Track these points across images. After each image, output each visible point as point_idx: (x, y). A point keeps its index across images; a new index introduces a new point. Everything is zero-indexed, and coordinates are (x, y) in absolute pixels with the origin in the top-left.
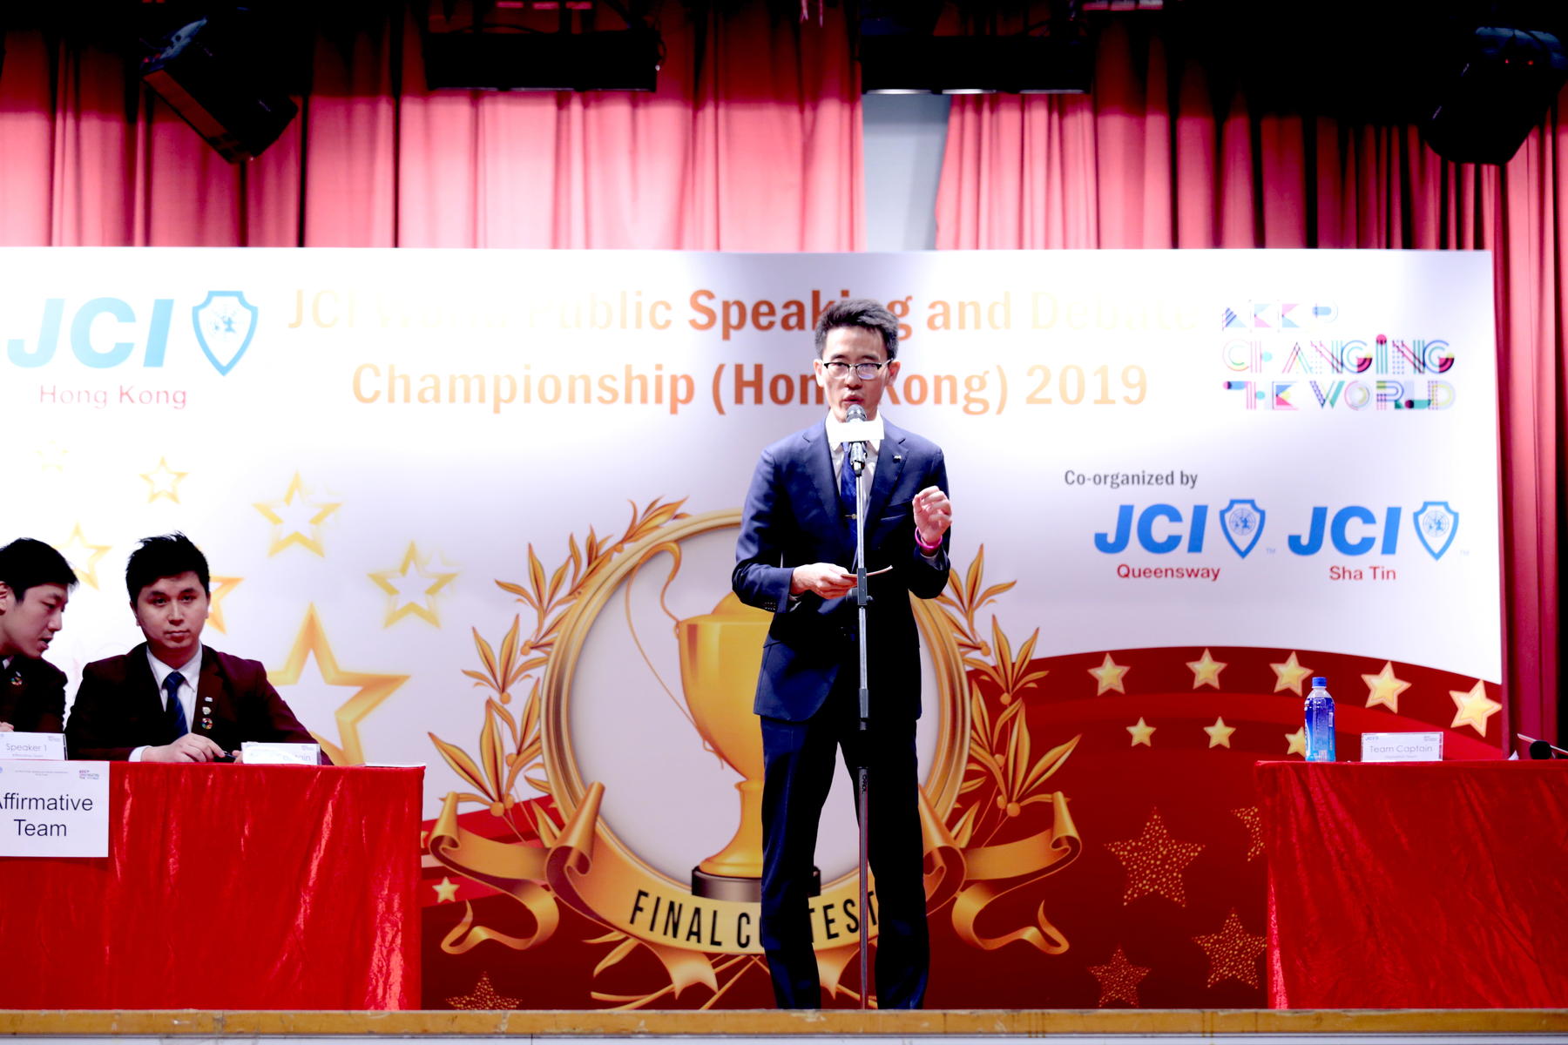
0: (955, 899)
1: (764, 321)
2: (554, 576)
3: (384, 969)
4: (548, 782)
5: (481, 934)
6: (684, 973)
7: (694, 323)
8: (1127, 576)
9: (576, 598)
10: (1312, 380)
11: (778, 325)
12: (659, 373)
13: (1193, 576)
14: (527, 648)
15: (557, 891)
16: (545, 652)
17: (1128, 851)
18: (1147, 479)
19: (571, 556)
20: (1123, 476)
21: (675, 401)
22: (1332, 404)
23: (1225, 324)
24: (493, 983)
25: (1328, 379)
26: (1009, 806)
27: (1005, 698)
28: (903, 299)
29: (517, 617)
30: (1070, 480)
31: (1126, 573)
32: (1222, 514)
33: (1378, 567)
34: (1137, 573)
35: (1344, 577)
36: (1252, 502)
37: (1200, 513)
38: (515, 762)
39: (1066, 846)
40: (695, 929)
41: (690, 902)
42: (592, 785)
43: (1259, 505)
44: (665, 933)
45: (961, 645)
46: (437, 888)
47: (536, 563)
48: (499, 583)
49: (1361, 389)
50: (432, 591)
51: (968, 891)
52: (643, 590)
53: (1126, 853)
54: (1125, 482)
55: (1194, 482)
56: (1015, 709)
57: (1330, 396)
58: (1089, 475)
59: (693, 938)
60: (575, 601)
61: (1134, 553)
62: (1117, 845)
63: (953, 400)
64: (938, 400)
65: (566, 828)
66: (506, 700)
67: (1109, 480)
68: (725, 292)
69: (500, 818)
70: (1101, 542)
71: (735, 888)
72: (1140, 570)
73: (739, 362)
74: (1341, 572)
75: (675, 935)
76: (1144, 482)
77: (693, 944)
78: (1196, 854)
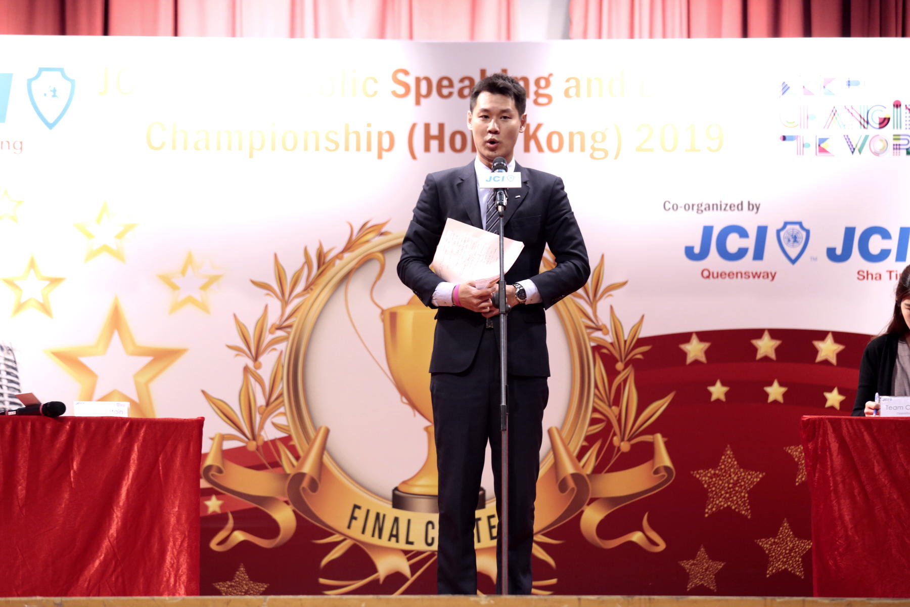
0: (582, 512)
1: (445, 91)
2: (293, 277)
3: (175, 566)
4: (288, 426)
5: (239, 536)
6: (385, 565)
7: (395, 93)
8: (708, 277)
9: (308, 293)
10: (846, 134)
11: (455, 96)
12: (369, 129)
13: (756, 277)
14: (273, 329)
15: (295, 505)
16: (285, 331)
17: (709, 477)
18: (723, 207)
19: (306, 262)
20: (706, 204)
21: (380, 150)
22: (860, 152)
23: (782, 93)
24: (248, 572)
25: (857, 134)
26: (622, 444)
27: (619, 366)
28: (546, 75)
29: (266, 307)
30: (667, 207)
31: (708, 275)
32: (778, 232)
33: (893, 271)
34: (715, 275)
35: (867, 278)
36: (800, 224)
37: (762, 232)
38: (265, 410)
39: (663, 473)
40: (394, 533)
41: (391, 513)
42: (320, 428)
43: (806, 225)
44: (373, 535)
45: (588, 327)
46: (208, 503)
47: (281, 270)
48: (254, 283)
49: (881, 140)
50: (204, 287)
51: (592, 505)
52: (358, 287)
53: (707, 478)
54: (707, 209)
55: (758, 209)
56: (627, 374)
57: (859, 146)
58: (681, 204)
59: (394, 539)
60: (308, 296)
61: (714, 260)
62: (701, 473)
63: (583, 149)
64: (571, 149)
65: (301, 460)
66: (258, 366)
67: (695, 207)
68: (417, 71)
69: (253, 453)
70: (689, 252)
71: (424, 503)
72: (718, 273)
73: (427, 121)
74: (865, 274)
75: (380, 537)
76: (721, 209)
77: (393, 543)
78: (758, 480)
